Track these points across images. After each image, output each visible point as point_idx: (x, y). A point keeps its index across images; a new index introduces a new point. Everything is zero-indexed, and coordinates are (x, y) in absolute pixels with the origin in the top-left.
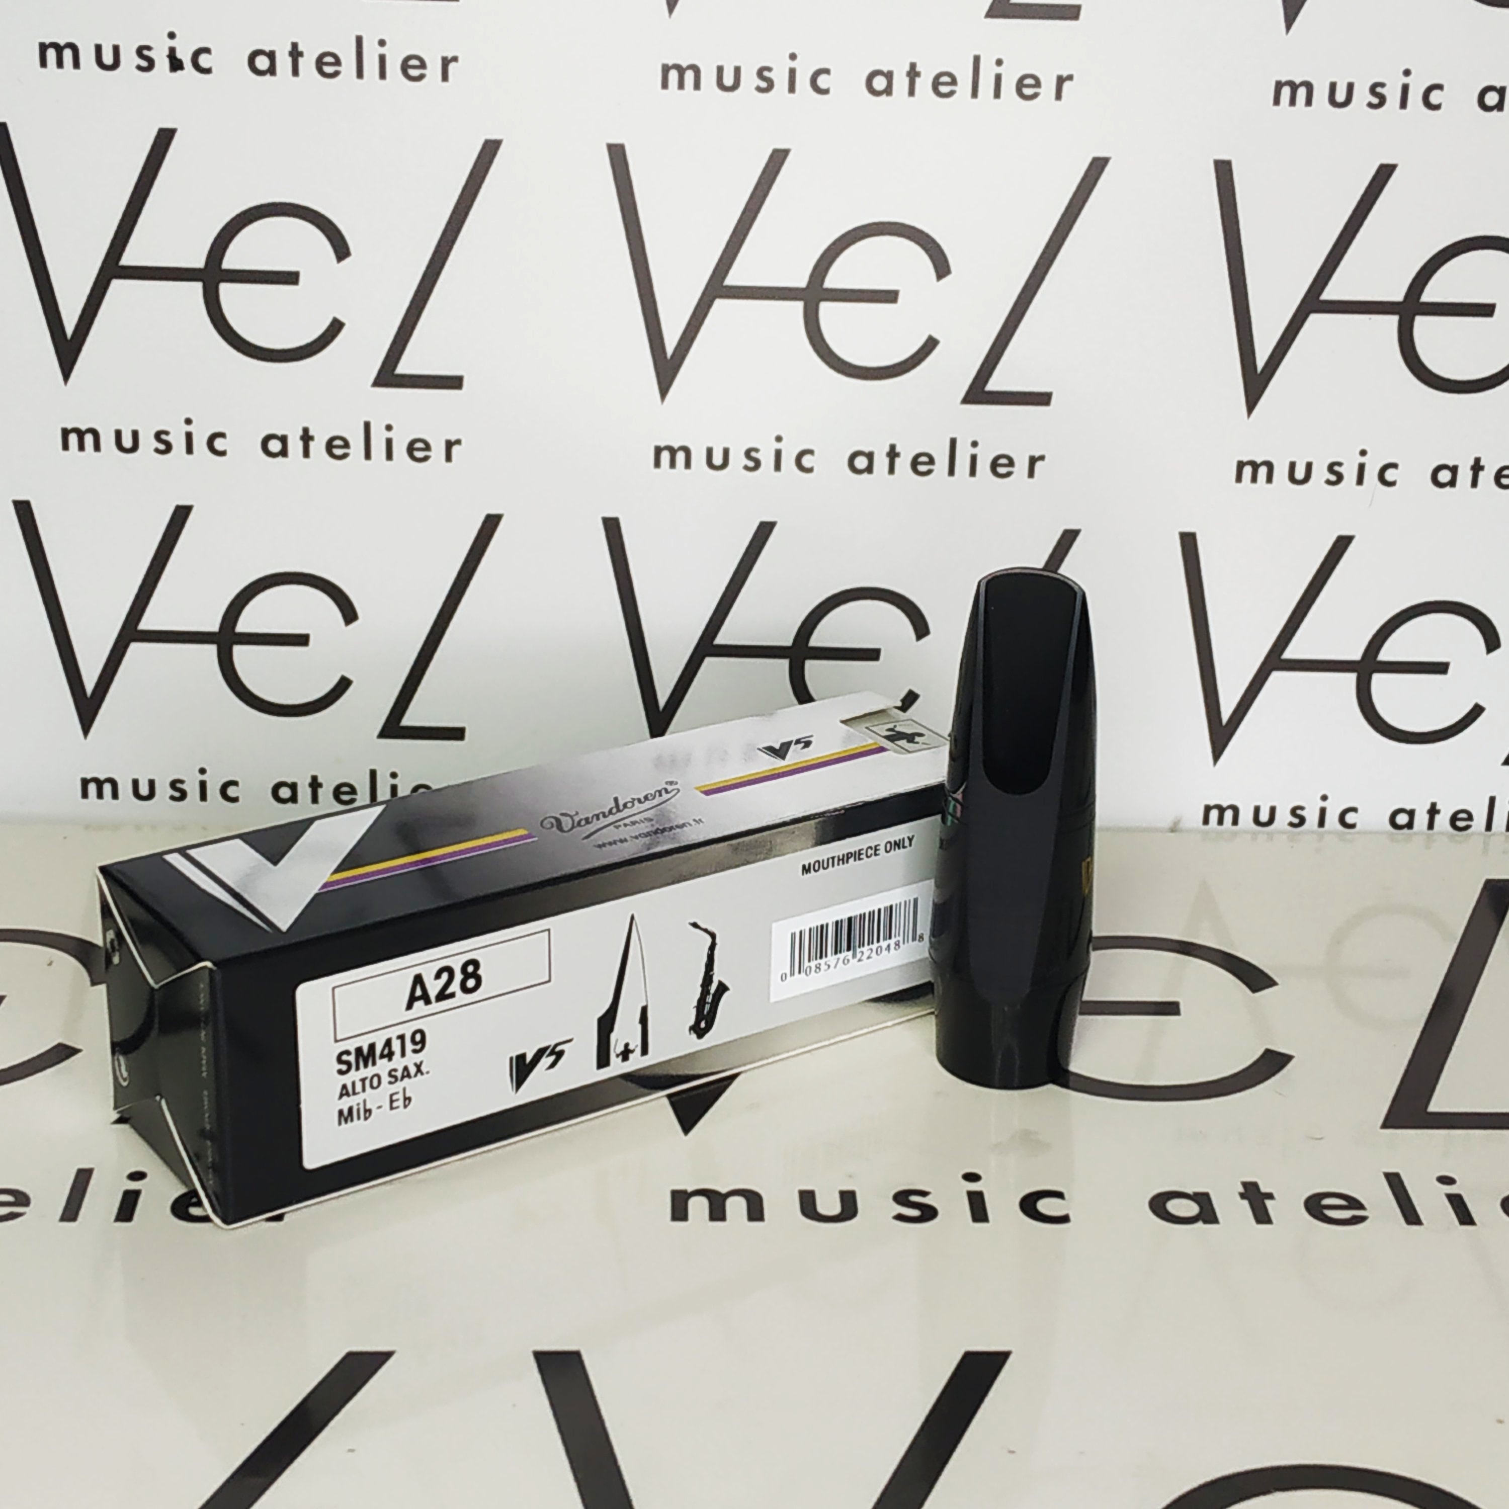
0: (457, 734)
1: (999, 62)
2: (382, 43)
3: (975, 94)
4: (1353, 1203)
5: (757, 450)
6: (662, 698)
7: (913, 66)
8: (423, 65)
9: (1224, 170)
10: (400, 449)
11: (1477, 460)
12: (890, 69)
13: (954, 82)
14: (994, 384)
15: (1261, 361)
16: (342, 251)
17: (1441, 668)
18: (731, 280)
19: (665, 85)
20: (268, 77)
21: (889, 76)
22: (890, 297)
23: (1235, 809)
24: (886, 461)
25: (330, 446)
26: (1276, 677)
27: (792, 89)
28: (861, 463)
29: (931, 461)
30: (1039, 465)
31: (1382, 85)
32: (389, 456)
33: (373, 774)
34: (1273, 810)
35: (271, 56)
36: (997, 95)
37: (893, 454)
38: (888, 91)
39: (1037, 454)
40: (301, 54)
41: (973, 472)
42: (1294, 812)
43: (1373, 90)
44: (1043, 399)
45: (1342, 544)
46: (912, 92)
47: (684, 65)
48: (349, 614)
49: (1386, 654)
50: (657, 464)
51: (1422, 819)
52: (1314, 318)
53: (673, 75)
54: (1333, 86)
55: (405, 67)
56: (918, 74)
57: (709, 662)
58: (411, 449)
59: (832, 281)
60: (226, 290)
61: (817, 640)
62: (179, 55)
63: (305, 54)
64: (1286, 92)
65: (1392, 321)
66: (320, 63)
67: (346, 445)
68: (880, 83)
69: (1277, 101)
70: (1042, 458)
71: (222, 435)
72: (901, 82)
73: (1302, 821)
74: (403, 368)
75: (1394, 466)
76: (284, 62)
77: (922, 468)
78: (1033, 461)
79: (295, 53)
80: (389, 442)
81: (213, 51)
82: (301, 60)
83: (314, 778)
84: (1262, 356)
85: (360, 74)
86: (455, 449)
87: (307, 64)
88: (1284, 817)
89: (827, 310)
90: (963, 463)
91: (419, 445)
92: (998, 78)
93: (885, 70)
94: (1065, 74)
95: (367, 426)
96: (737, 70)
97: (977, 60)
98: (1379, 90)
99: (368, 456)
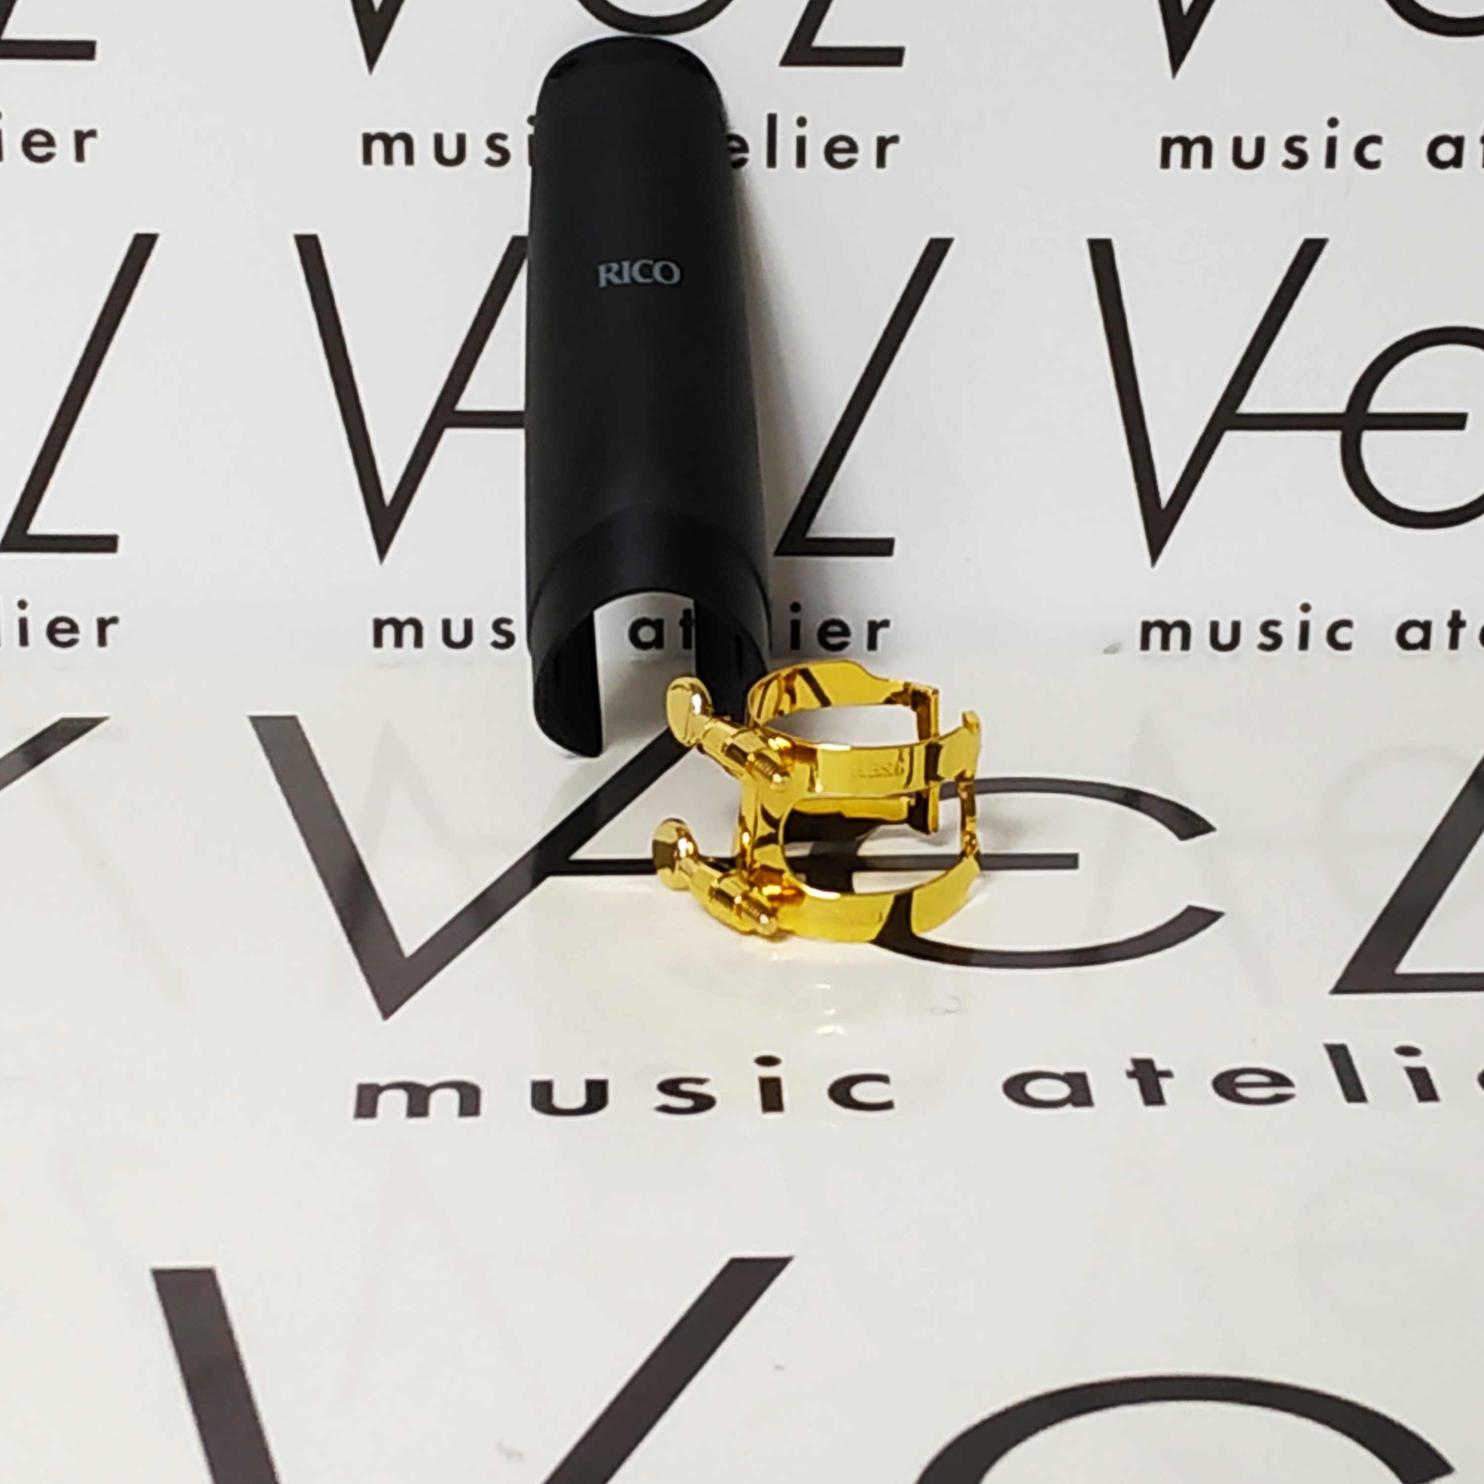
5: (503, 137)
6: (389, 489)
10: (12, 145)
14: (822, 39)
23: (1185, 627)
26: (1230, 439)
29: (744, 147)
30: (891, 149)
34: (1236, 627)
39: (888, 134)
41: (801, 161)
42: (1265, 628)
50: (367, 158)
51: (1441, 634)
58: (27, 144)
70: (895, 139)
73: (1277, 641)
74: (14, 30)
75: (1375, 139)
78: (883, 143)
86: (88, 143)
88: (1252, 636)
90: (787, 150)
91: (38, 138)
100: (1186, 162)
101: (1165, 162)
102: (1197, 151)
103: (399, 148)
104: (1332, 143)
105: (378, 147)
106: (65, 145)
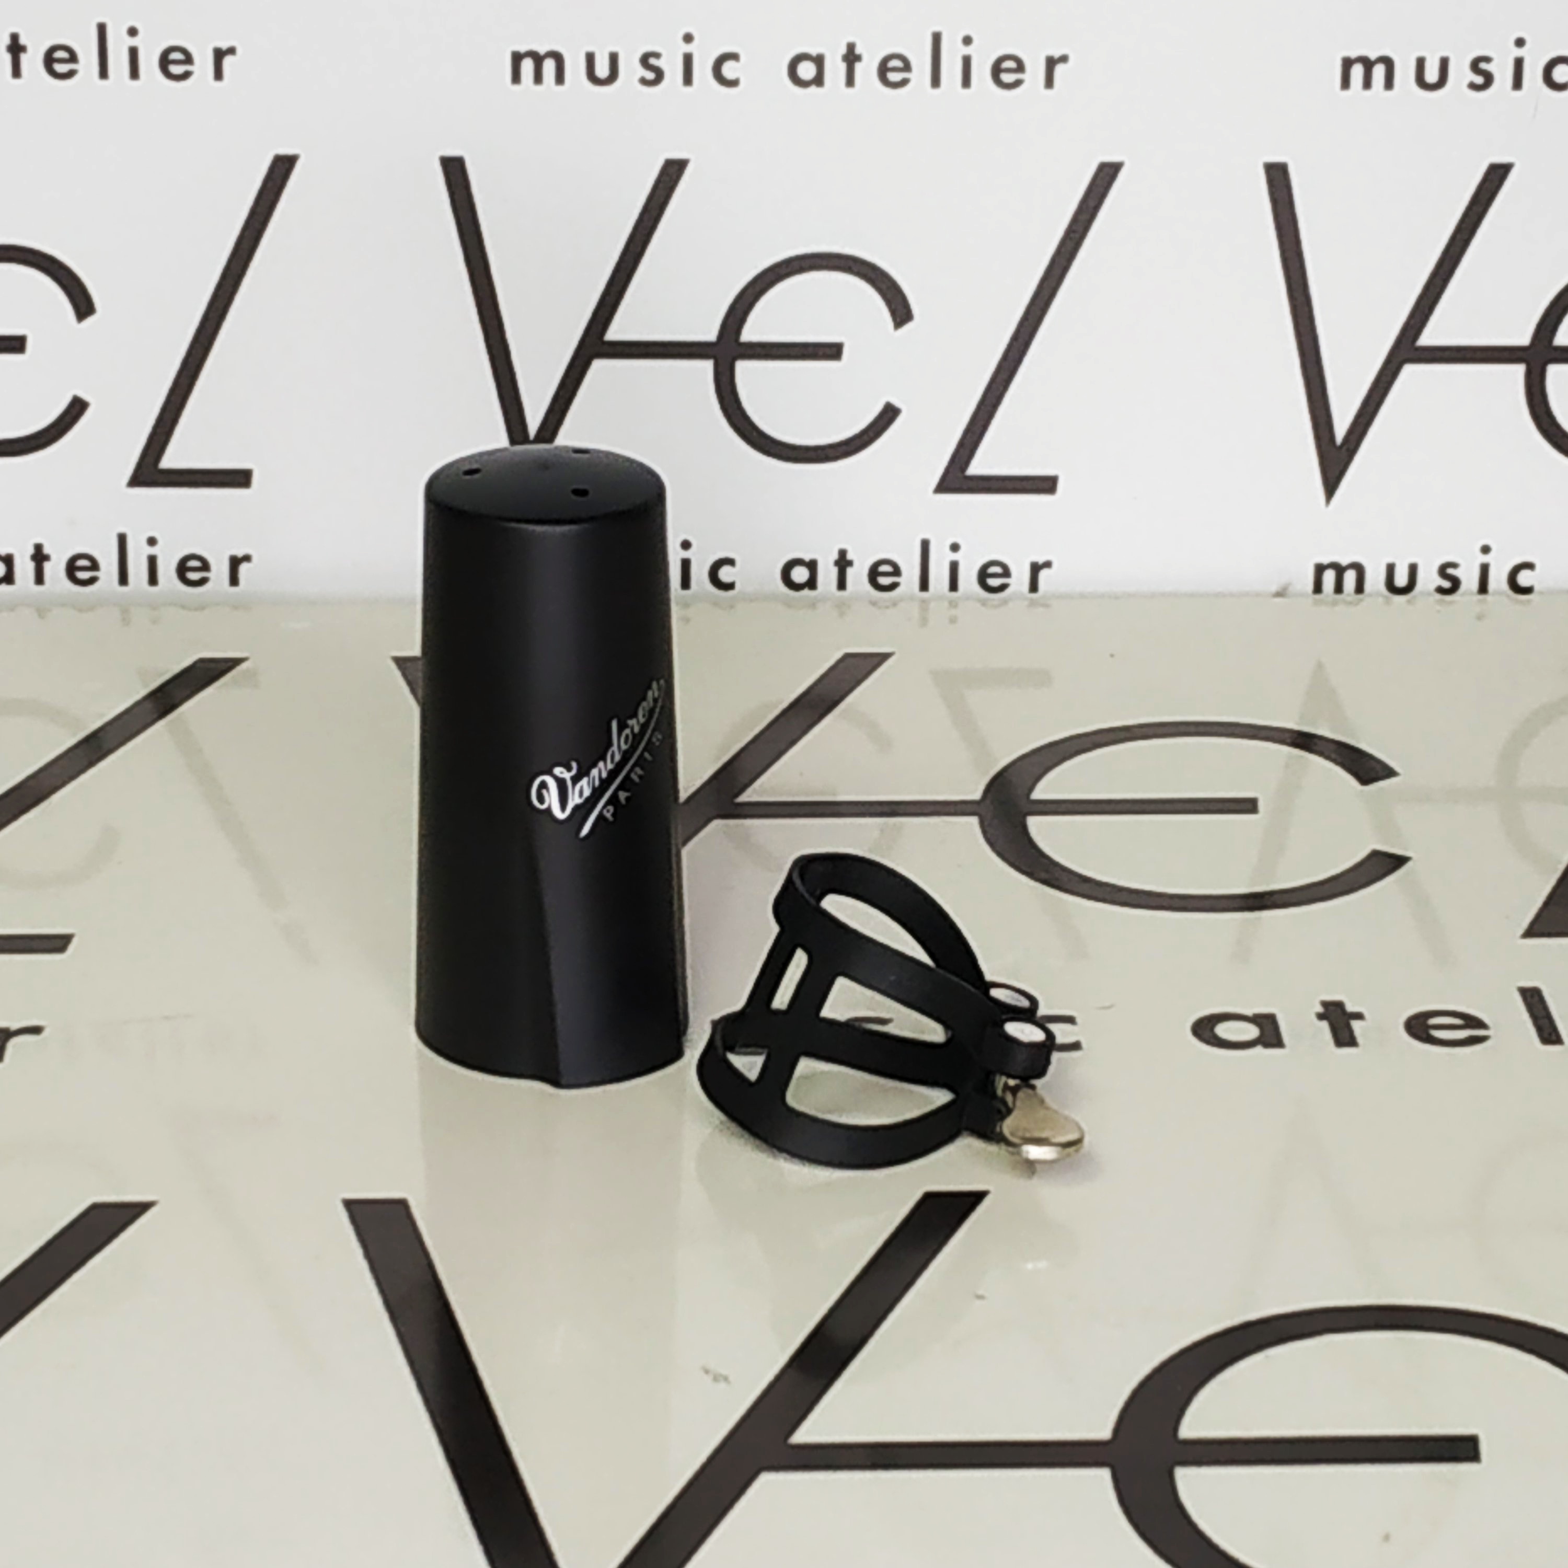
5: (657, 55)
10: (149, 62)
23: (1359, 569)
24: (843, 67)
25: (49, 60)
26: (1410, 372)
28: (806, 71)
29: (907, 66)
30: (1059, 69)
32: (134, 73)
33: (122, 539)
34: (1413, 570)
37: (851, 57)
39: (1057, 54)
41: (966, 81)
42: (1443, 570)
50: (516, 77)
58: (164, 62)
61: (751, 333)
67: (73, 58)
70: (1064, 59)
73: (1456, 584)
77: (894, 77)
78: (1051, 63)
80: (133, 53)
83: (38, 548)
86: (228, 61)
88: (1429, 580)
90: (952, 69)
91: (176, 56)
95: (102, 30)
99: (104, 73)
100: (1367, 84)
101: (1346, 82)
102: (1379, 72)
103: (549, 66)
104: (1519, 63)
105: (527, 66)
106: (203, 64)
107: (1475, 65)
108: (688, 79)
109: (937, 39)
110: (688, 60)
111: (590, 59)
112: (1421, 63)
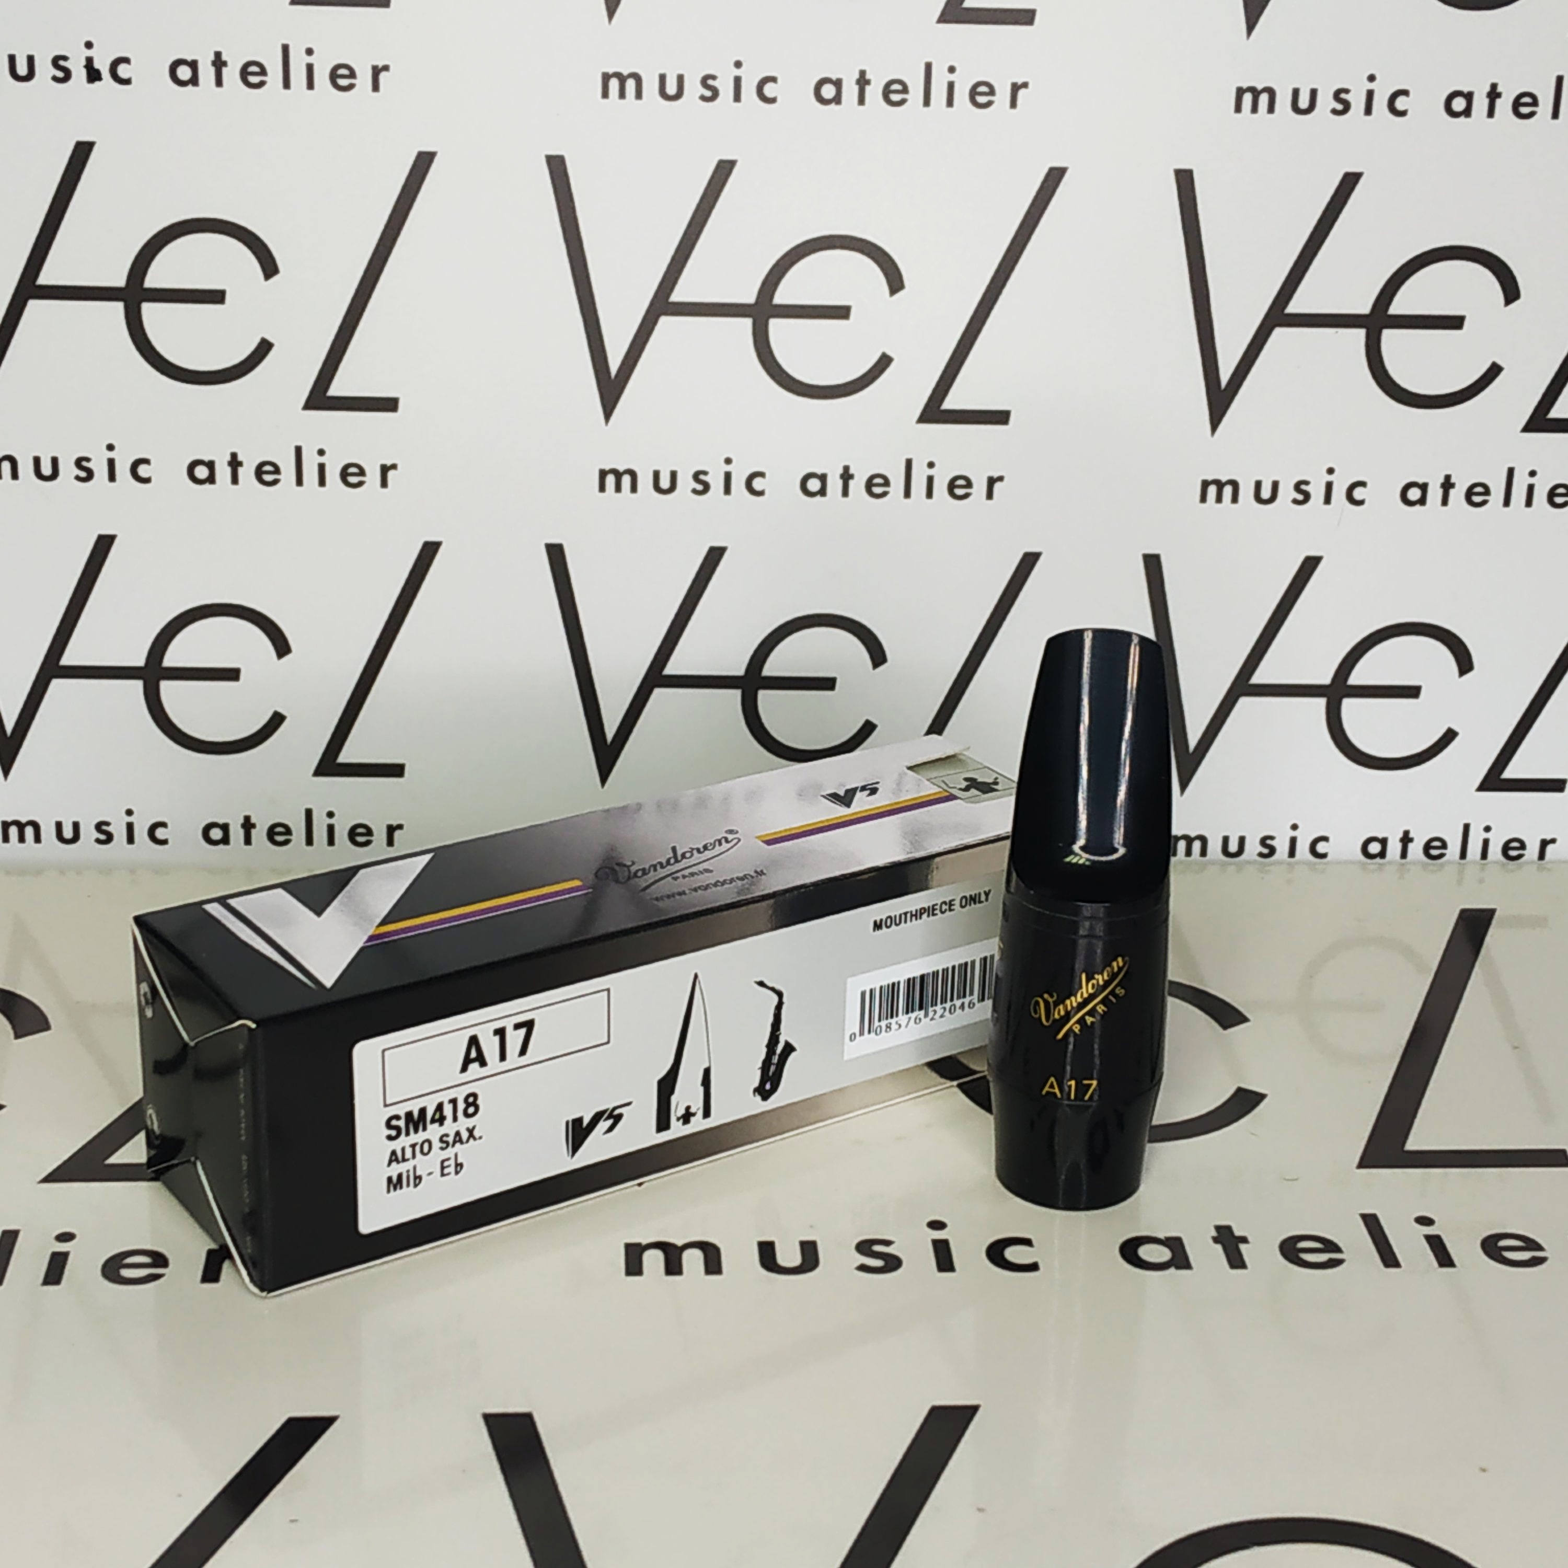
0: (396, 770)
1: (952, 70)
2: (309, 52)
3: (927, 102)
4: (1330, 1246)
5: (705, 473)
6: (610, 731)
7: (863, 73)
8: (352, 75)
9: (1185, 180)
10: (333, 475)
11: (1448, 477)
12: (839, 76)
13: (905, 90)
14: (950, 403)
15: (1225, 376)
16: (270, 268)
17: (1413, 692)
18: (678, 295)
19: (605, 94)
20: (190, 87)
21: (838, 84)
22: (842, 312)
23: (1203, 840)
24: (840, 483)
25: (259, 472)
26: (1244, 703)
27: (737, 98)
28: (814, 485)
29: (887, 483)
30: (997, 486)
31: (1347, 91)
32: (322, 482)
33: (309, 813)
34: (1242, 840)
35: (193, 65)
36: (950, 103)
37: (847, 476)
38: (837, 99)
39: (996, 475)
40: (225, 64)
41: (929, 494)
42: (1264, 841)
43: (1337, 95)
44: (1001, 417)
45: (1310, 565)
46: (861, 101)
47: (625, 72)
48: (282, 647)
49: (1357, 678)
50: (602, 488)
51: (1394, 848)
52: (1279, 334)
53: (614, 84)
54: (1296, 93)
55: (334, 76)
56: (868, 82)
57: (658, 693)
58: (344, 474)
59: (782, 297)
60: (149, 311)
61: (770, 669)
62: (97, 65)
63: (229, 63)
64: (1248, 98)
65: (1361, 333)
66: (244, 73)
67: (277, 471)
68: (828, 91)
69: (1238, 109)
70: (1001, 479)
71: (146, 461)
72: (850, 91)
73: (1272, 851)
74: (336, 389)
75: (1362, 484)
76: (207, 73)
77: (877, 490)
78: (992, 482)
79: (219, 63)
80: (322, 467)
81: (133, 61)
82: (225, 71)
83: (247, 819)
84: (1226, 372)
85: (287, 84)
86: (391, 474)
87: (231, 74)
88: (1253, 848)
89: (777, 327)
90: (919, 485)
91: (353, 470)
92: (951, 86)
93: (834, 78)
94: (1020, 81)
95: (298, 450)
96: (680, 79)
97: (928, 67)
98: (1343, 96)
99: (299, 482)
100: (1219, 499)
101: (1203, 499)
102: (1228, 490)
103: (626, 480)
104: (1329, 486)
105: (610, 480)
106: (373, 476)
107: (1298, 487)
108: (727, 490)
109: (909, 463)
110: (728, 476)
111: (656, 475)
112: (1258, 485)
